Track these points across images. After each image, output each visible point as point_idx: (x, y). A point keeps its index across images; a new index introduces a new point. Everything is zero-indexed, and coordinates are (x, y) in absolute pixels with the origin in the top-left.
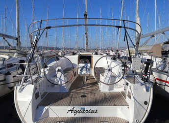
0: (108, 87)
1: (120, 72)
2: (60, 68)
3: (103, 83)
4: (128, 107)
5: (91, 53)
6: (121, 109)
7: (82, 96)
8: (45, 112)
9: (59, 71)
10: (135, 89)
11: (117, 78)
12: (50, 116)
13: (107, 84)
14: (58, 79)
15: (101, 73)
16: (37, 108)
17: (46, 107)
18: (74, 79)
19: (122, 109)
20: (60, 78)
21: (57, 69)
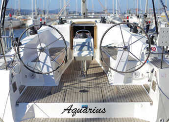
0: (122, 77)
1: (143, 53)
2: (43, 45)
3: (115, 70)
4: (152, 104)
5: (93, 20)
6: (140, 106)
7: (81, 91)
8: (29, 110)
9: (42, 50)
10: (162, 76)
11: (139, 63)
12: (37, 116)
13: (122, 73)
14: (42, 64)
15: (111, 55)
16: (17, 105)
17: (30, 104)
18: (65, 67)
19: (142, 106)
20: (44, 63)
21: (39, 47)
